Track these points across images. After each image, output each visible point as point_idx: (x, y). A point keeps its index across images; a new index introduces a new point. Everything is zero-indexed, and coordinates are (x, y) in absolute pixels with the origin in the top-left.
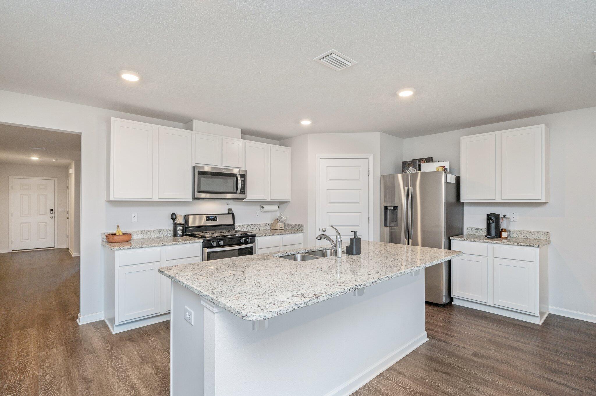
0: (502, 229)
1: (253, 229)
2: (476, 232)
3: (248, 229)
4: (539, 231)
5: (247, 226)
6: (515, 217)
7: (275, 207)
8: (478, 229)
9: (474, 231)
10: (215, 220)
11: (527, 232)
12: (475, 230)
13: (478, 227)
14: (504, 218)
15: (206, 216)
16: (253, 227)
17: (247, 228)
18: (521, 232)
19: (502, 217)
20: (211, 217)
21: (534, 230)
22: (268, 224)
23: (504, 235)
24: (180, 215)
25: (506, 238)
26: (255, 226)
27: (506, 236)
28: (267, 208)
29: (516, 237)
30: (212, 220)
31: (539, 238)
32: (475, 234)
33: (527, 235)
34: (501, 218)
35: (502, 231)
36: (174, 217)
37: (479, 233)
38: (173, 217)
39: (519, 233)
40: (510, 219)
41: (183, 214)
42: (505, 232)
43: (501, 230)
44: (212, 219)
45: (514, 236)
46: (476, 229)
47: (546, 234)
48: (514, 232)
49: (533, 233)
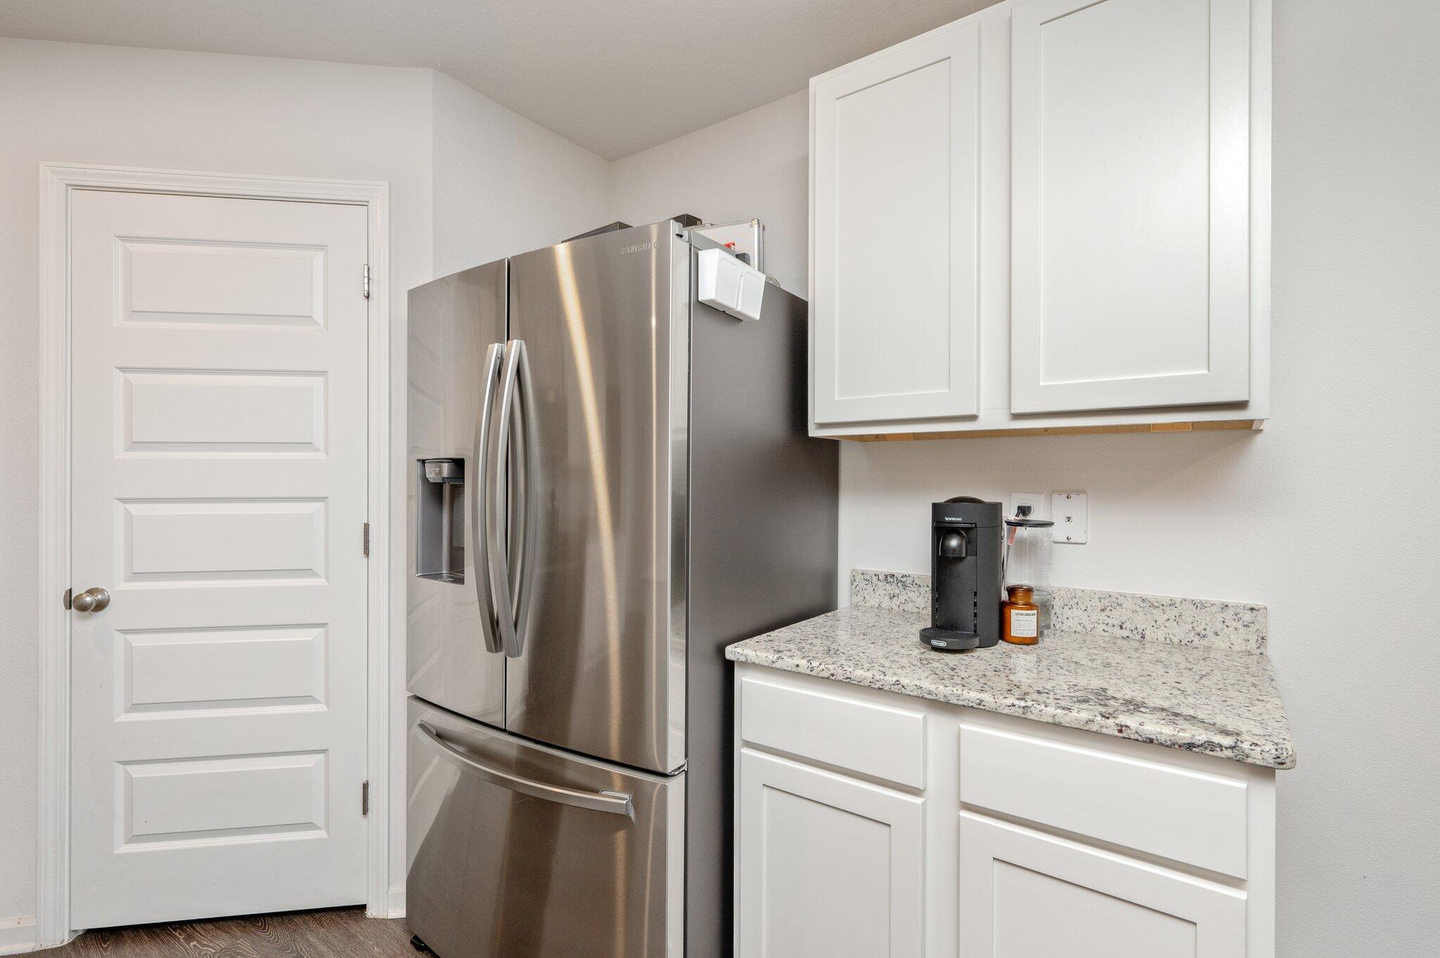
0: (1012, 591)
2: (892, 597)
4: (1203, 598)
6: (1073, 519)
8: (898, 581)
9: (884, 589)
11: (1139, 602)
12: (888, 587)
13: (898, 571)
14: (1020, 524)
18: (1109, 603)
19: (1012, 518)
21: (1178, 596)
23: (1022, 622)
25: (1032, 642)
27: (1032, 633)
29: (1079, 628)
31: (1205, 642)
32: (886, 603)
33: (1142, 622)
34: (1009, 523)
35: (1012, 604)
37: (902, 598)
39: (1100, 606)
40: (1050, 529)
42: (1029, 606)
43: (1005, 596)
45: (1073, 624)
46: (889, 578)
47: (1248, 617)
48: (1075, 599)
49: (1172, 613)
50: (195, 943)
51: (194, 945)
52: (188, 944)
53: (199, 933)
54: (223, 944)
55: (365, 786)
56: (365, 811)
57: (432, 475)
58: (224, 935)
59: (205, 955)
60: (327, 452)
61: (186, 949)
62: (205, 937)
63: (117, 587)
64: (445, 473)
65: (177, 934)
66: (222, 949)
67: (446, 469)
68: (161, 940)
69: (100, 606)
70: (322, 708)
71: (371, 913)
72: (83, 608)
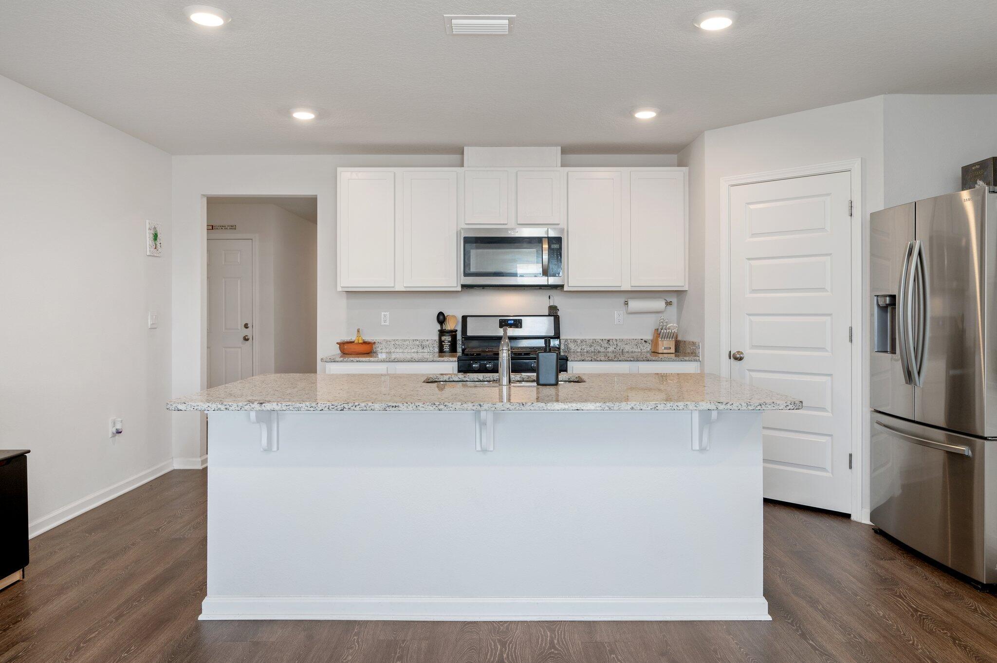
1: (606, 348)
3: (594, 349)
5: (591, 341)
7: (660, 304)
10: (517, 328)
15: (500, 320)
16: (606, 345)
17: (591, 346)
20: (510, 322)
22: (645, 341)
24: (454, 317)
26: (611, 342)
28: (635, 305)
36: (441, 317)
41: (460, 313)
44: (511, 326)
55: (851, 455)
56: (851, 467)
57: (881, 303)
63: (747, 352)
64: (888, 302)
67: (888, 300)
69: (741, 359)
70: (830, 414)
71: (853, 518)
72: (736, 359)
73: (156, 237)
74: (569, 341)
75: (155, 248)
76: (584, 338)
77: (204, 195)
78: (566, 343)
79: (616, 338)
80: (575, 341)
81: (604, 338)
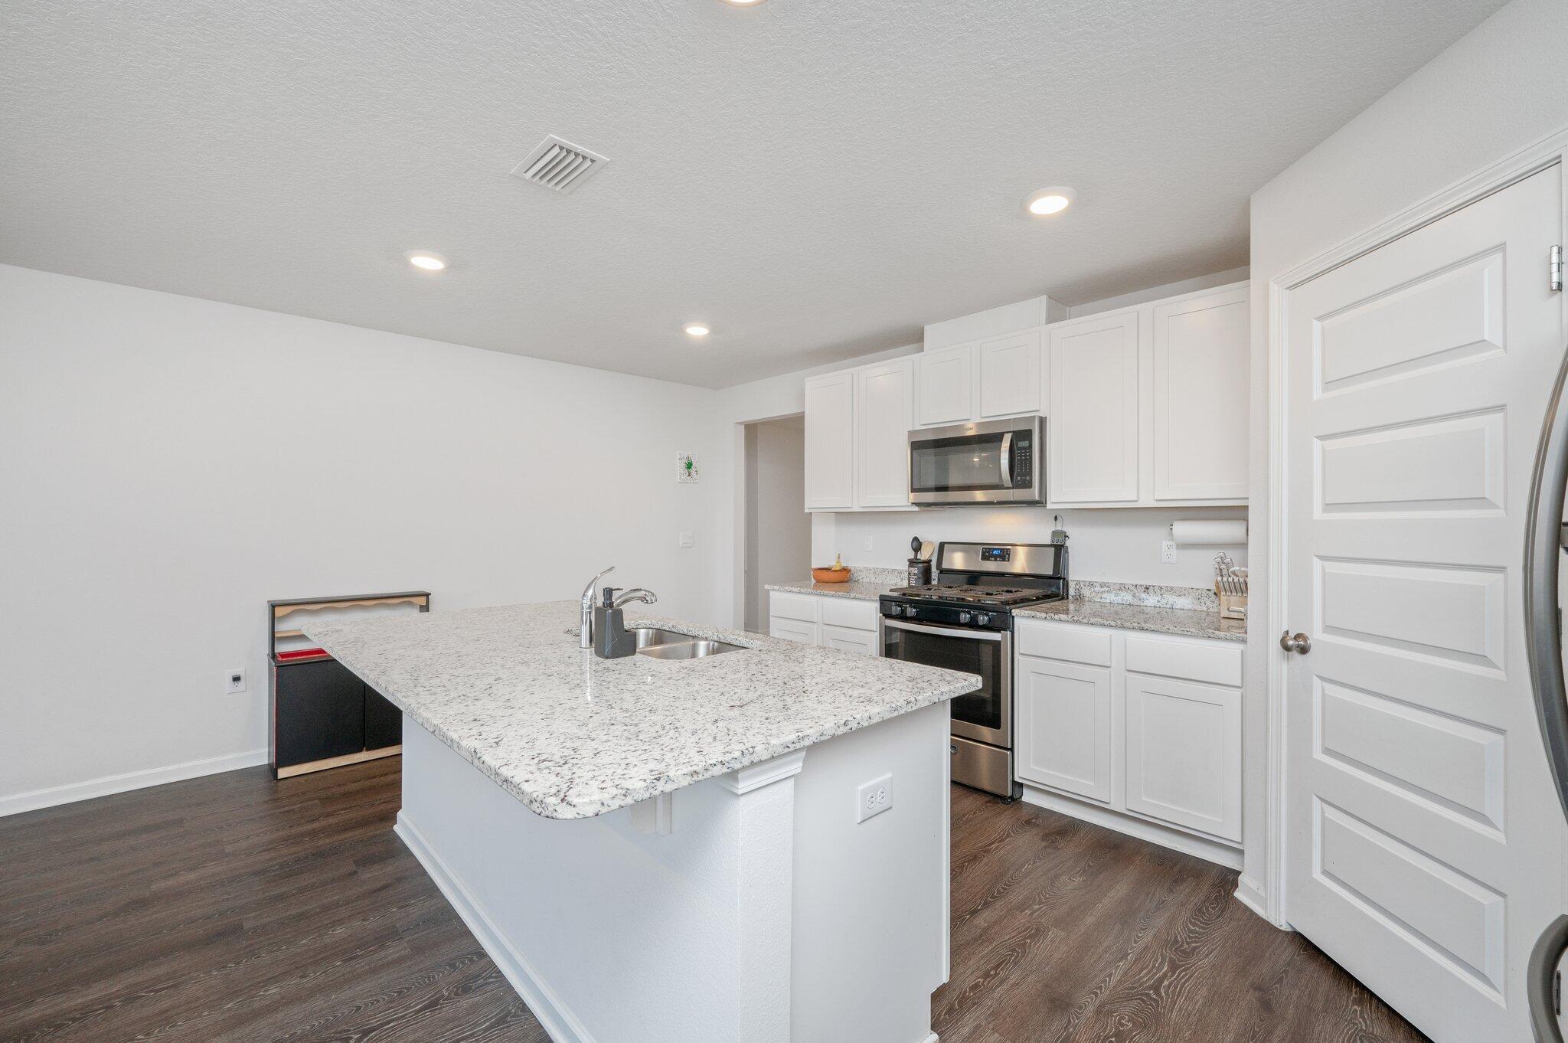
1: (1145, 600)
5: (1117, 586)
10: (1004, 560)
15: (983, 548)
16: (1146, 596)
17: (1117, 594)
20: (995, 552)
22: (1215, 594)
24: (931, 543)
26: (1153, 591)
30: (995, 560)
38: (917, 545)
41: (937, 539)
44: (996, 558)
50: (1358, 1009)
51: (1356, 1010)
52: (1353, 1005)
53: (1371, 1006)
54: (1377, 1031)
58: (1387, 1027)
59: (1355, 1024)
60: (1506, 509)
61: (1347, 1006)
62: (1371, 1011)
63: (1317, 636)
65: (1354, 990)
66: (1372, 1033)
68: (1339, 984)
69: (1306, 651)
73: (689, 466)
74: (1082, 584)
75: (689, 476)
76: (1105, 581)
77: (741, 423)
78: (1077, 587)
79: (1161, 585)
80: (1091, 585)
81: (1139, 583)
